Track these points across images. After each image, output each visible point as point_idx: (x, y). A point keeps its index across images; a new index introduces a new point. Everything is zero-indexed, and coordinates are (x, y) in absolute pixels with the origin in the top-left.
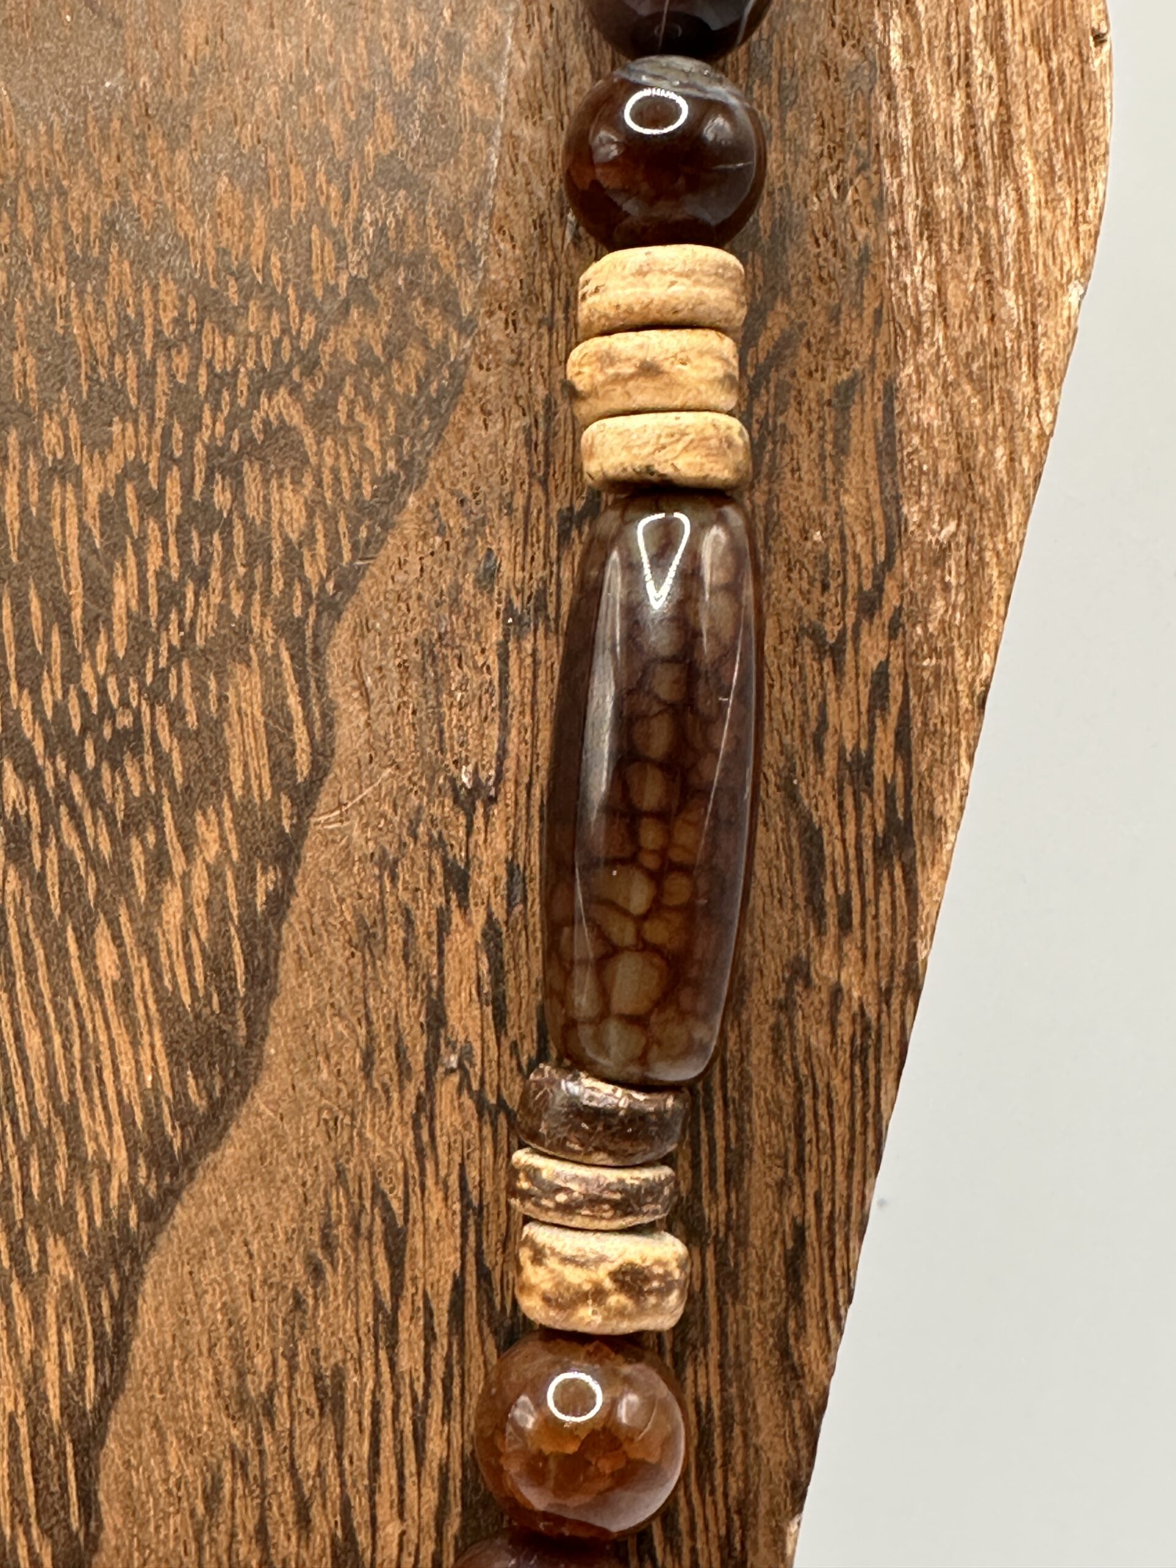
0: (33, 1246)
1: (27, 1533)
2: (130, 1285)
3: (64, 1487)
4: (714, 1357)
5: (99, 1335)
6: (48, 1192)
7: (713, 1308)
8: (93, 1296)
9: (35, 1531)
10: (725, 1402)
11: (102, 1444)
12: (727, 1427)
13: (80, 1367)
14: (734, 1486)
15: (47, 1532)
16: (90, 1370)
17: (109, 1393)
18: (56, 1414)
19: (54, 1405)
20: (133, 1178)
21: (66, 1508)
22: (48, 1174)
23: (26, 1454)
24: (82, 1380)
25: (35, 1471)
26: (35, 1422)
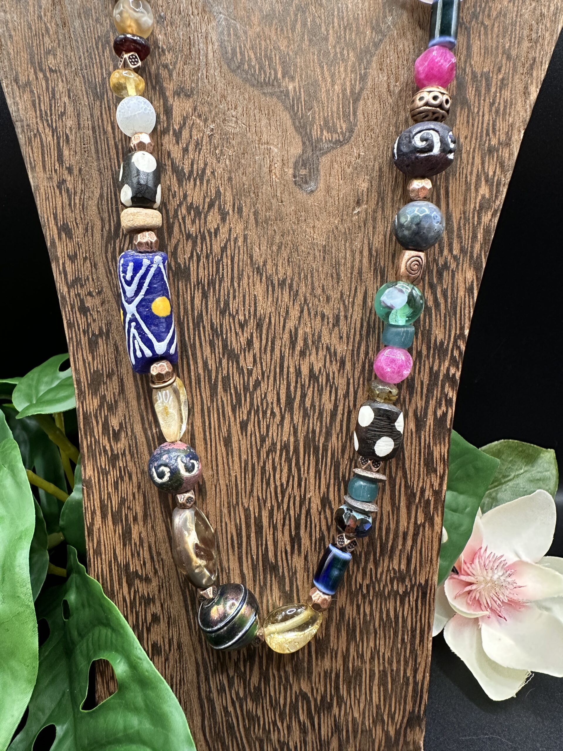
0: (345, 52)
1: (340, 122)
2: (369, 63)
3: (349, 111)
4: (509, 89)
5: (360, 74)
6: (350, 39)
7: (511, 75)
8: (360, 65)
9: (342, 121)
10: (511, 99)
11: (359, 101)
12: (511, 105)
13: (355, 82)
14: (511, 120)
15: (345, 121)
16: (358, 83)
17: (362, 89)
18: (349, 94)
19: (348, 91)
20: (371, 36)
21: (349, 115)
22: (351, 34)
23: (341, 103)
24: (356, 85)
25: (343, 107)
26: (344, 94)
